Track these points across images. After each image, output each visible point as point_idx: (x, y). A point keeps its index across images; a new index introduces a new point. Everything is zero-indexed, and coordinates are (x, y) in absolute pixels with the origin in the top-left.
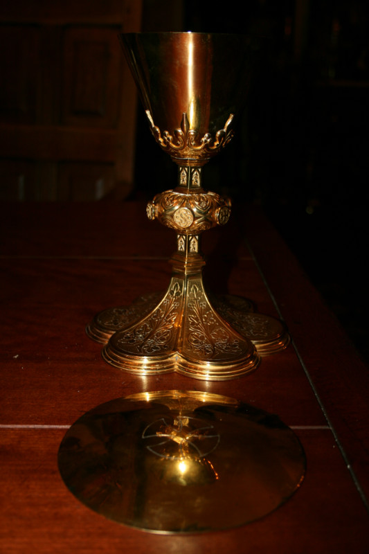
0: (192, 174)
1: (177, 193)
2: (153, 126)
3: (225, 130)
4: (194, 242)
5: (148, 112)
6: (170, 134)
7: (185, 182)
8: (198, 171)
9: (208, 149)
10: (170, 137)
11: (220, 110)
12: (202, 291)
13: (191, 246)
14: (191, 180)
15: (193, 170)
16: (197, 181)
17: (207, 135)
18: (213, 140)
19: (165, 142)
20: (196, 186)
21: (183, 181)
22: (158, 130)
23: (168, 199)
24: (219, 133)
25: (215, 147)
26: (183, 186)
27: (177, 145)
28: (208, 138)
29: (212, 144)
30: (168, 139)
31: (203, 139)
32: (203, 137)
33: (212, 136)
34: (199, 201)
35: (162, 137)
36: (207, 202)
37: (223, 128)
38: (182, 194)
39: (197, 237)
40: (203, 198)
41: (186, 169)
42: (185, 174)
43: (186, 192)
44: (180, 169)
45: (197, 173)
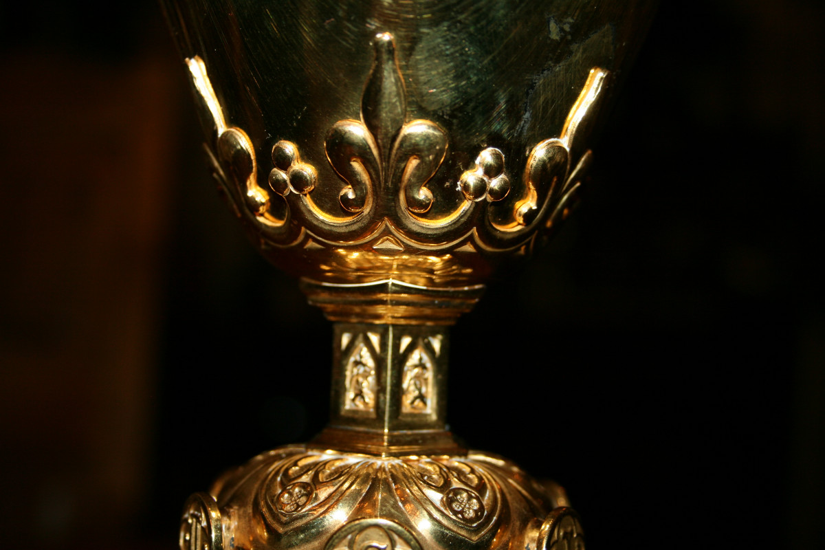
0: (400, 361)
1: (329, 454)
2: (222, 128)
3: (565, 142)
5: (197, 69)
6: (308, 154)
7: (370, 398)
8: (429, 349)
9: (489, 236)
10: (309, 170)
11: (554, 32)
14: (398, 392)
15: (406, 341)
16: (422, 397)
17: (487, 156)
18: (515, 190)
19: (278, 205)
20: (418, 421)
21: (360, 394)
22: (244, 142)
24: (539, 152)
25: (514, 228)
26: (355, 418)
27: (341, 207)
28: (490, 171)
29: (503, 206)
30: (298, 180)
31: (471, 177)
32: (469, 165)
33: (513, 160)
34: (444, 488)
36: (481, 488)
37: (557, 131)
38: (352, 459)
40: (460, 473)
41: (375, 339)
42: (370, 362)
43: (373, 448)
44: (345, 339)
45: (426, 359)
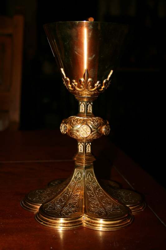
0: (87, 106)
1: (78, 117)
2: (65, 77)
3: (108, 79)
4: (89, 146)
5: (62, 70)
6: (77, 82)
7: (84, 110)
9: (98, 91)
10: (76, 84)
11: (106, 67)
12: (94, 177)
13: (87, 149)
14: (87, 110)
15: (88, 103)
16: (90, 110)
17: (98, 82)
18: (102, 85)
19: (72, 87)
20: (90, 113)
21: (82, 110)
22: (68, 79)
23: (74, 120)
24: (104, 81)
25: (102, 89)
26: (81, 113)
27: (81, 88)
28: (99, 84)
29: (100, 88)
30: (75, 85)
31: (96, 85)
32: (96, 83)
33: (101, 83)
34: (93, 121)
35: (71, 84)
36: (97, 121)
37: (107, 78)
38: (81, 118)
39: (90, 143)
40: (95, 120)
41: (84, 103)
42: (83, 106)
43: (84, 117)
44: (80, 103)
45: (91, 105)
